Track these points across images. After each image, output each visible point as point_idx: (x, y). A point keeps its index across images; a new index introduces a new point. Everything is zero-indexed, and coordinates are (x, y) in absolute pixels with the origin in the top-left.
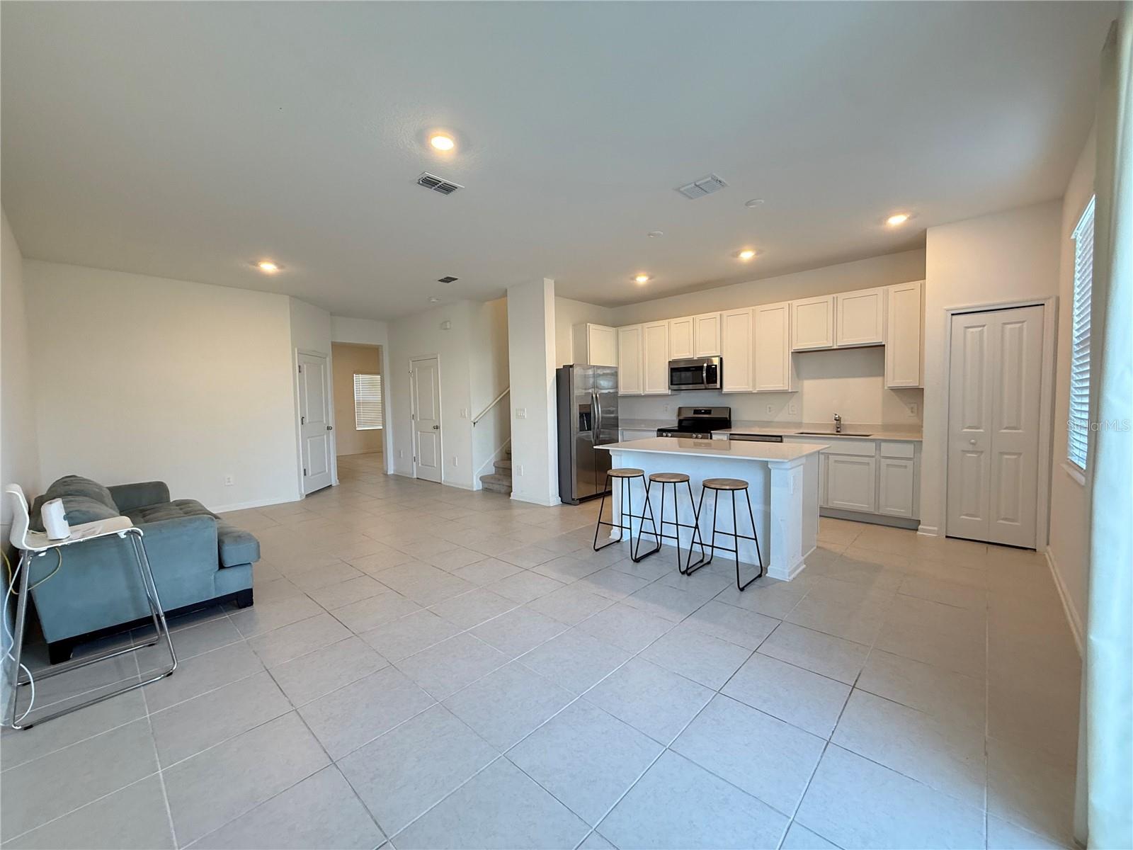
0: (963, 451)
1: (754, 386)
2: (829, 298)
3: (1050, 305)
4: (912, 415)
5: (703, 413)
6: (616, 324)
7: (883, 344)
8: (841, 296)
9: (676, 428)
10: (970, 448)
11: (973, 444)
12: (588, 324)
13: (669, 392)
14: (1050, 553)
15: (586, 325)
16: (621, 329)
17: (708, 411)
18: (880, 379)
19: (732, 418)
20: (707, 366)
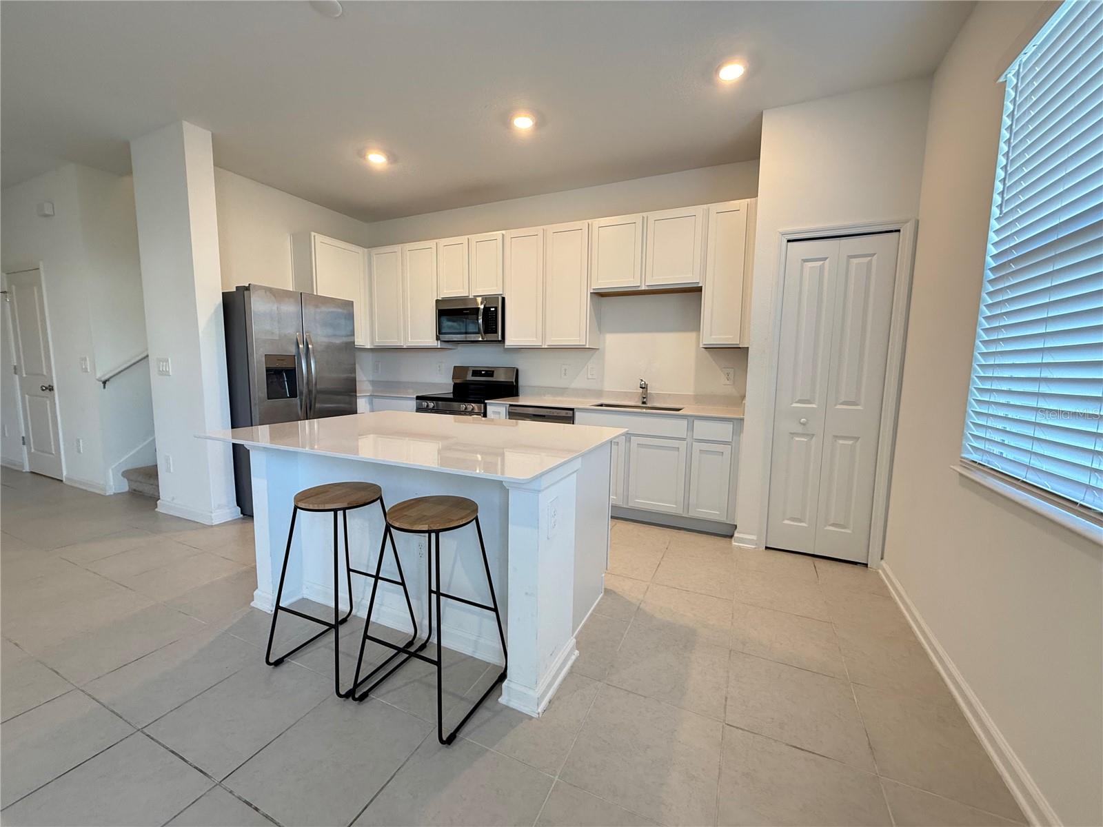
0: (791, 433)
1: (544, 337)
2: (637, 218)
3: (907, 230)
4: (728, 382)
5: (483, 375)
7: (700, 285)
8: (653, 216)
9: (451, 396)
10: (800, 429)
11: (804, 424)
12: (313, 234)
13: (438, 344)
14: (886, 569)
15: (310, 235)
16: (375, 251)
17: (490, 373)
18: (693, 335)
19: (521, 382)
20: (485, 308)
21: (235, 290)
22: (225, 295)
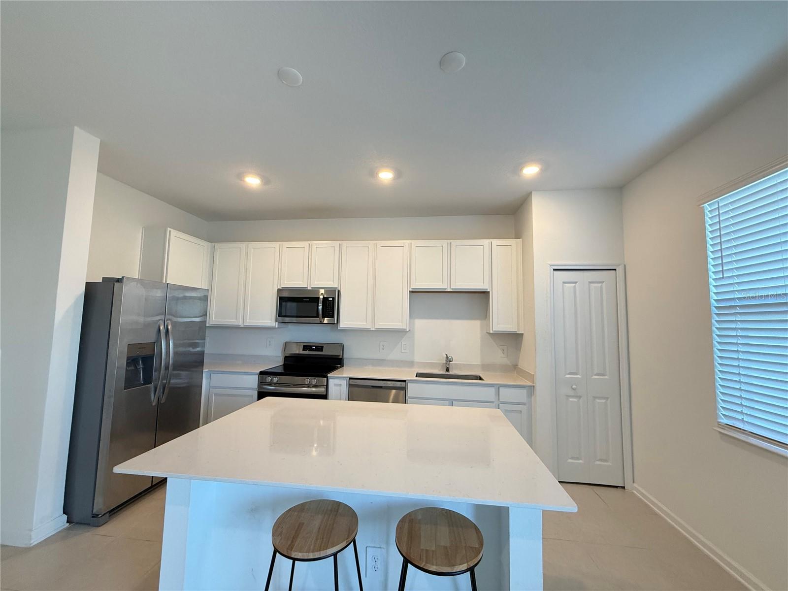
0: (567, 396)
1: (373, 323)
2: (444, 243)
3: (620, 270)
4: (503, 356)
5: (313, 350)
6: (212, 239)
7: (488, 291)
8: (455, 243)
9: (281, 370)
10: (572, 393)
11: (574, 389)
12: (169, 229)
13: (276, 325)
14: (637, 488)
15: (166, 231)
16: (217, 245)
17: (320, 348)
19: (344, 357)
20: (324, 298)
21: (101, 281)
22: (88, 284)
